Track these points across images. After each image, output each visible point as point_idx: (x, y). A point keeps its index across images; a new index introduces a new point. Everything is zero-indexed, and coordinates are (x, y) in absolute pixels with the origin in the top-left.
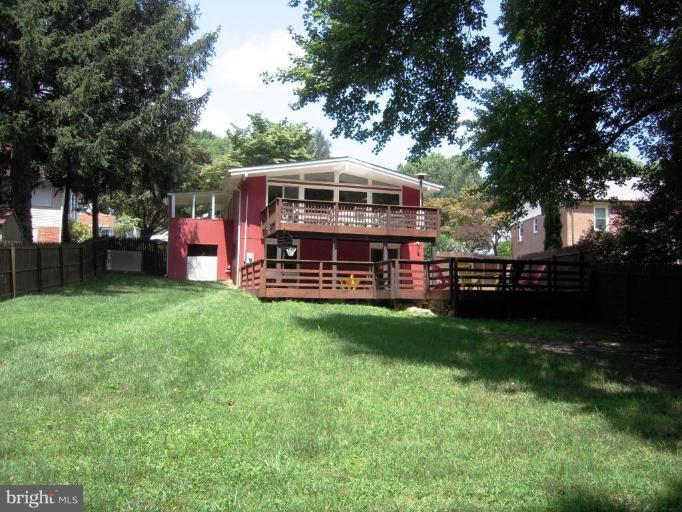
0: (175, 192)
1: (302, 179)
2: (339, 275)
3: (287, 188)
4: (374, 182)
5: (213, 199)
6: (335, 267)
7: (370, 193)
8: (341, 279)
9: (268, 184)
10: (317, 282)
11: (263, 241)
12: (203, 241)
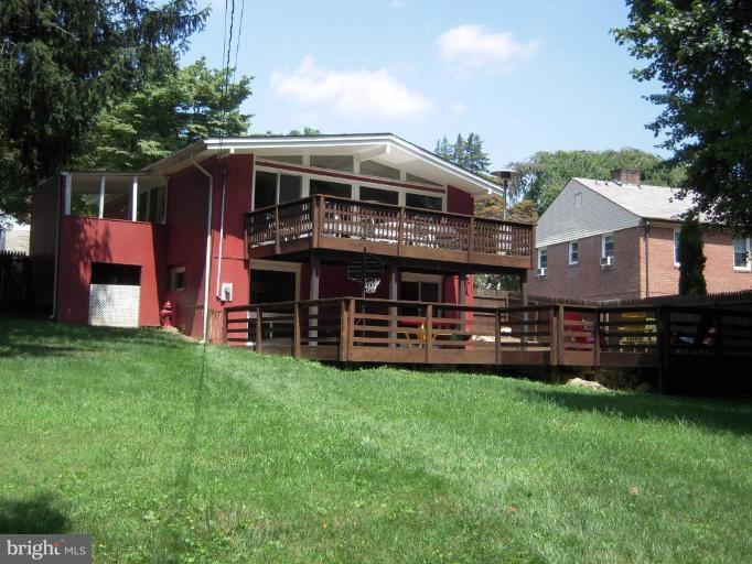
0: (71, 171)
1: (306, 163)
2: (400, 324)
3: (283, 176)
4: (409, 176)
5: (135, 186)
6: (394, 310)
7: (402, 194)
8: (406, 331)
9: (256, 168)
10: (385, 335)
11: (246, 263)
12: (118, 258)
